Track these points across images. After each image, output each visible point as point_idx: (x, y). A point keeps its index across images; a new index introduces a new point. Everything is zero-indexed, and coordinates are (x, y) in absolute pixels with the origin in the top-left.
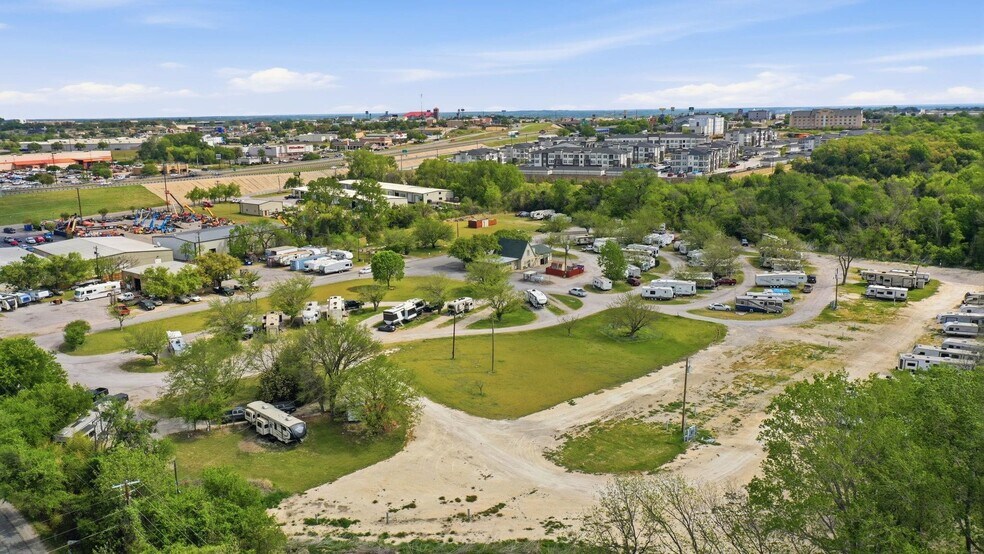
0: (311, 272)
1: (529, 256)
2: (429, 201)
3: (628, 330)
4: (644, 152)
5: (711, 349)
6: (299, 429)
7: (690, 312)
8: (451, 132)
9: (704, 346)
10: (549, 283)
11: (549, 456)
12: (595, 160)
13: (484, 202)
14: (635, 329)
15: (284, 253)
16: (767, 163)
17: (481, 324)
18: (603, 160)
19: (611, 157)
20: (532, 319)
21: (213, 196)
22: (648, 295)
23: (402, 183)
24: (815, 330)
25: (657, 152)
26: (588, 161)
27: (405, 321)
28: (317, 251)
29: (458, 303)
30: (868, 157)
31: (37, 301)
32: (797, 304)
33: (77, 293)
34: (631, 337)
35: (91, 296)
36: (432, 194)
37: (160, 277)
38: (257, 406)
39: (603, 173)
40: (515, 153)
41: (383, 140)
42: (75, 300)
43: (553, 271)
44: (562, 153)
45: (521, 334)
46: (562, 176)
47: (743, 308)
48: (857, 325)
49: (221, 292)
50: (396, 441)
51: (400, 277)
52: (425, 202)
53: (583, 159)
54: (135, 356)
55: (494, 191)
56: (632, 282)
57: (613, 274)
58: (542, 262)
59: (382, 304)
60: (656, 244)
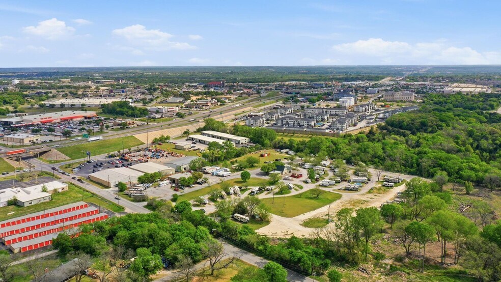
0: (219, 176)
1: (285, 171)
2: (242, 143)
3: (316, 196)
4: (320, 118)
5: (337, 201)
6: (249, 219)
7: (333, 190)
8: (236, 98)
9: (335, 200)
10: (292, 180)
11: (301, 225)
12: (301, 124)
13: (264, 145)
14: (318, 195)
15: (208, 169)
16: (368, 125)
17: (277, 194)
18: (305, 123)
19: (308, 122)
20: (290, 192)
21: (161, 140)
22: (321, 185)
23: (227, 133)
24: (365, 196)
25: (326, 117)
26: (299, 123)
27: (256, 193)
28: (218, 168)
29: (269, 187)
30: (406, 124)
31: (149, 187)
32: (363, 188)
33: (160, 184)
34: (316, 198)
35: (163, 185)
36: (243, 140)
38: (236, 215)
39: (305, 129)
40: (268, 116)
41: (207, 103)
42: (159, 186)
43: (293, 176)
44: (289, 120)
45: (288, 197)
46: (289, 130)
47: (347, 189)
48: (376, 194)
49: (199, 183)
50: (268, 222)
51: (249, 178)
52: (240, 143)
53: (297, 123)
54: (195, 203)
55: (267, 142)
56: (317, 180)
57: (311, 177)
58: (289, 172)
59: (248, 187)
60: (324, 165)
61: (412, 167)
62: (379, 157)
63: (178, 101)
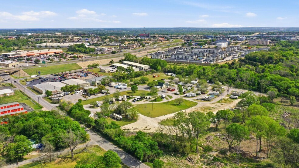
0: (119, 89)
1: (164, 86)
2: (144, 69)
3: (179, 103)
4: (202, 54)
5: (193, 107)
6: (121, 118)
7: (193, 100)
8: (153, 43)
9: (191, 107)
10: (167, 92)
11: (158, 123)
12: (187, 57)
13: (157, 70)
14: (180, 103)
15: (113, 84)
16: (232, 59)
17: (152, 101)
18: (189, 57)
19: (191, 57)
20: (162, 100)
22: (186, 96)
23: (138, 63)
24: (215, 104)
25: (205, 54)
27: (138, 100)
28: (120, 84)
29: (148, 97)
30: (258, 58)
31: (68, 94)
32: (215, 99)
33: (75, 93)
34: (179, 105)
35: (78, 93)
36: (145, 67)
37: (91, 90)
38: (114, 114)
39: (189, 61)
40: (168, 53)
41: (133, 46)
42: (75, 94)
43: (169, 90)
44: (179, 55)
45: (159, 103)
46: (179, 61)
47: (203, 99)
48: (223, 103)
49: (102, 93)
50: (136, 120)
51: (137, 90)
52: (143, 69)
53: (184, 57)
54: (91, 105)
55: (159, 68)
56: (184, 93)
57: (180, 91)
58: (167, 87)
59: (133, 96)
60: (193, 84)
61: (254, 86)
62: (233, 79)
63: (117, 44)
